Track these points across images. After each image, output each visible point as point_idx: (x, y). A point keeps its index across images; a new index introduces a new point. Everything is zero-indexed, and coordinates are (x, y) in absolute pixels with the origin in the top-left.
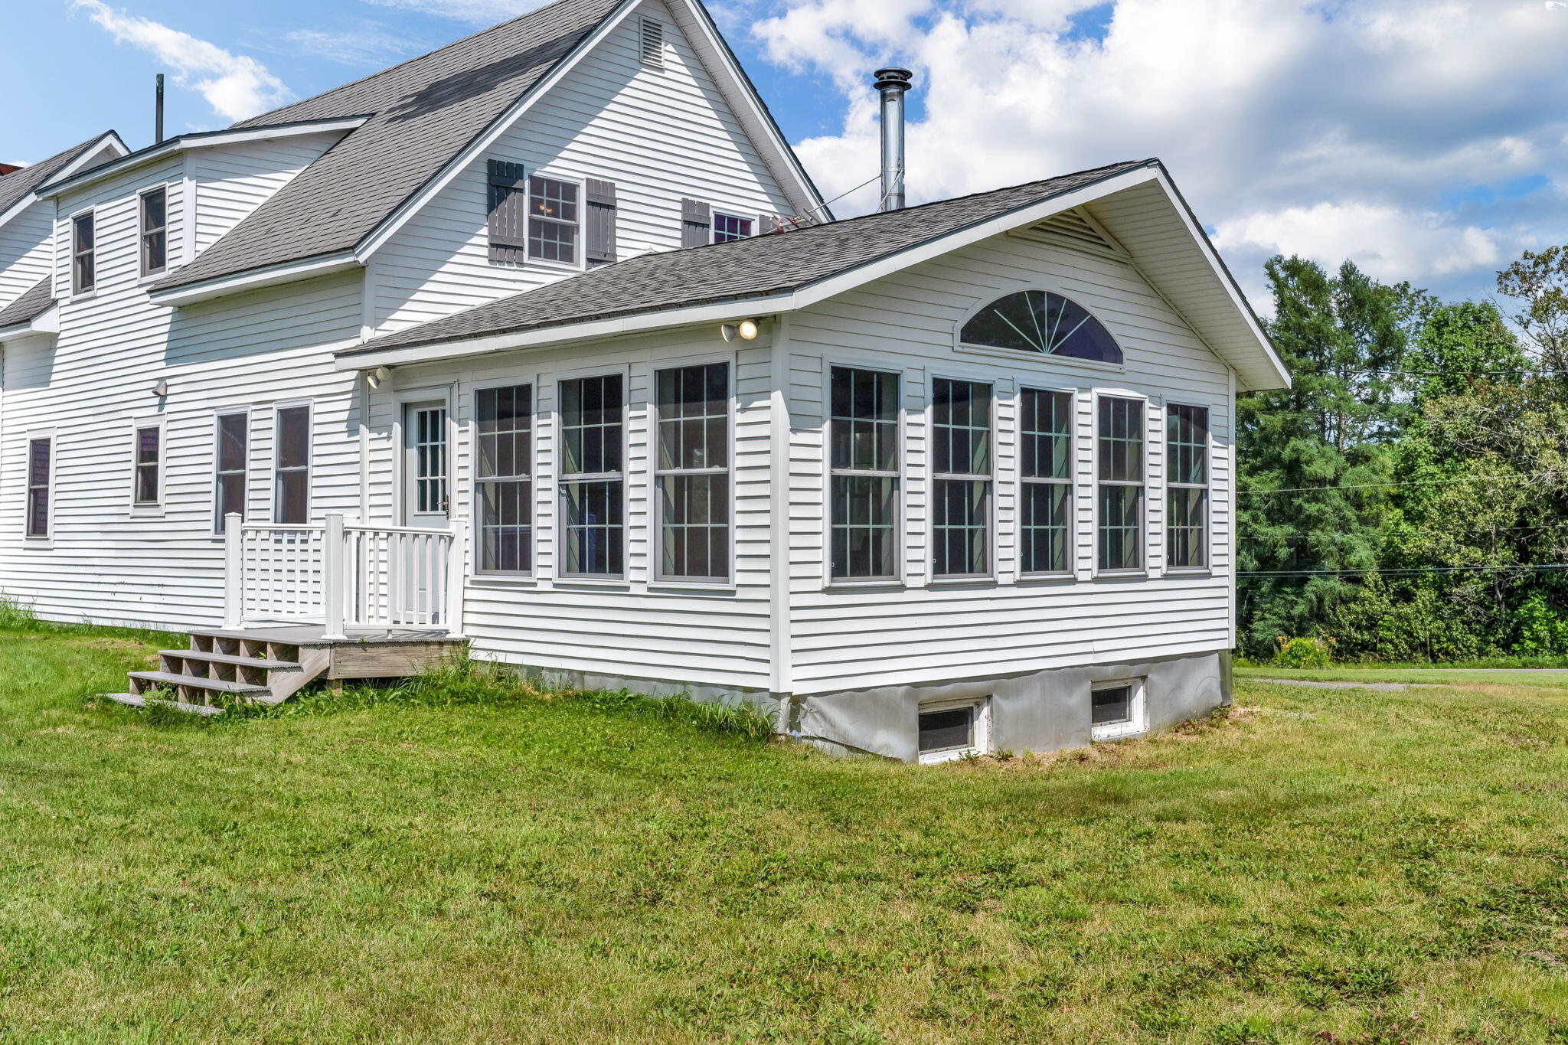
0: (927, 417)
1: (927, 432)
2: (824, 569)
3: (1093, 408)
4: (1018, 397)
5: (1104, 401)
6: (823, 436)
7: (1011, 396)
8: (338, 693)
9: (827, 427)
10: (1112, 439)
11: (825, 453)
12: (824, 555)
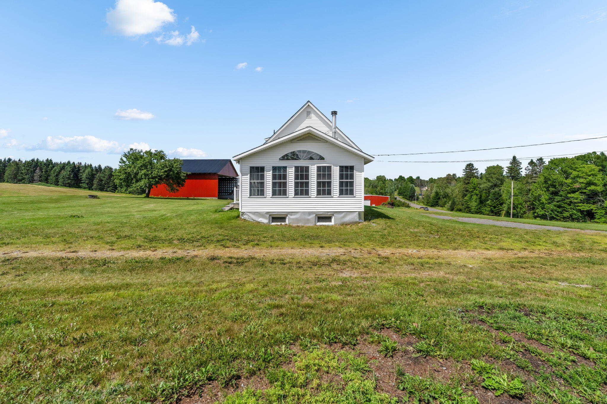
0: (271, 172)
1: (271, 175)
2: (248, 195)
3: (316, 168)
4: (294, 168)
5: (318, 167)
6: (248, 176)
7: (292, 168)
8: (235, 210)
9: (249, 175)
10: (322, 173)
11: (249, 179)
12: (248, 193)
